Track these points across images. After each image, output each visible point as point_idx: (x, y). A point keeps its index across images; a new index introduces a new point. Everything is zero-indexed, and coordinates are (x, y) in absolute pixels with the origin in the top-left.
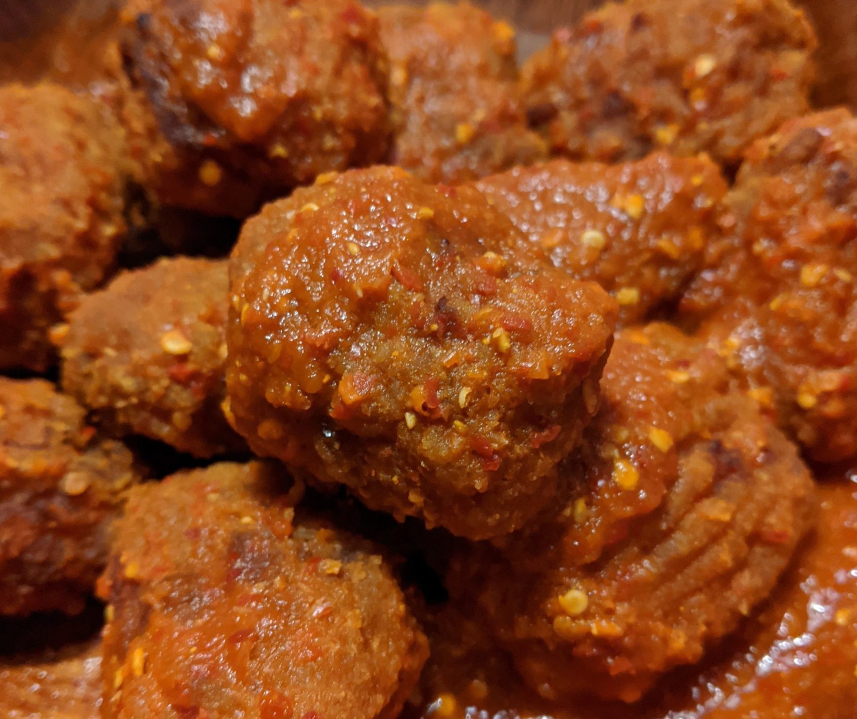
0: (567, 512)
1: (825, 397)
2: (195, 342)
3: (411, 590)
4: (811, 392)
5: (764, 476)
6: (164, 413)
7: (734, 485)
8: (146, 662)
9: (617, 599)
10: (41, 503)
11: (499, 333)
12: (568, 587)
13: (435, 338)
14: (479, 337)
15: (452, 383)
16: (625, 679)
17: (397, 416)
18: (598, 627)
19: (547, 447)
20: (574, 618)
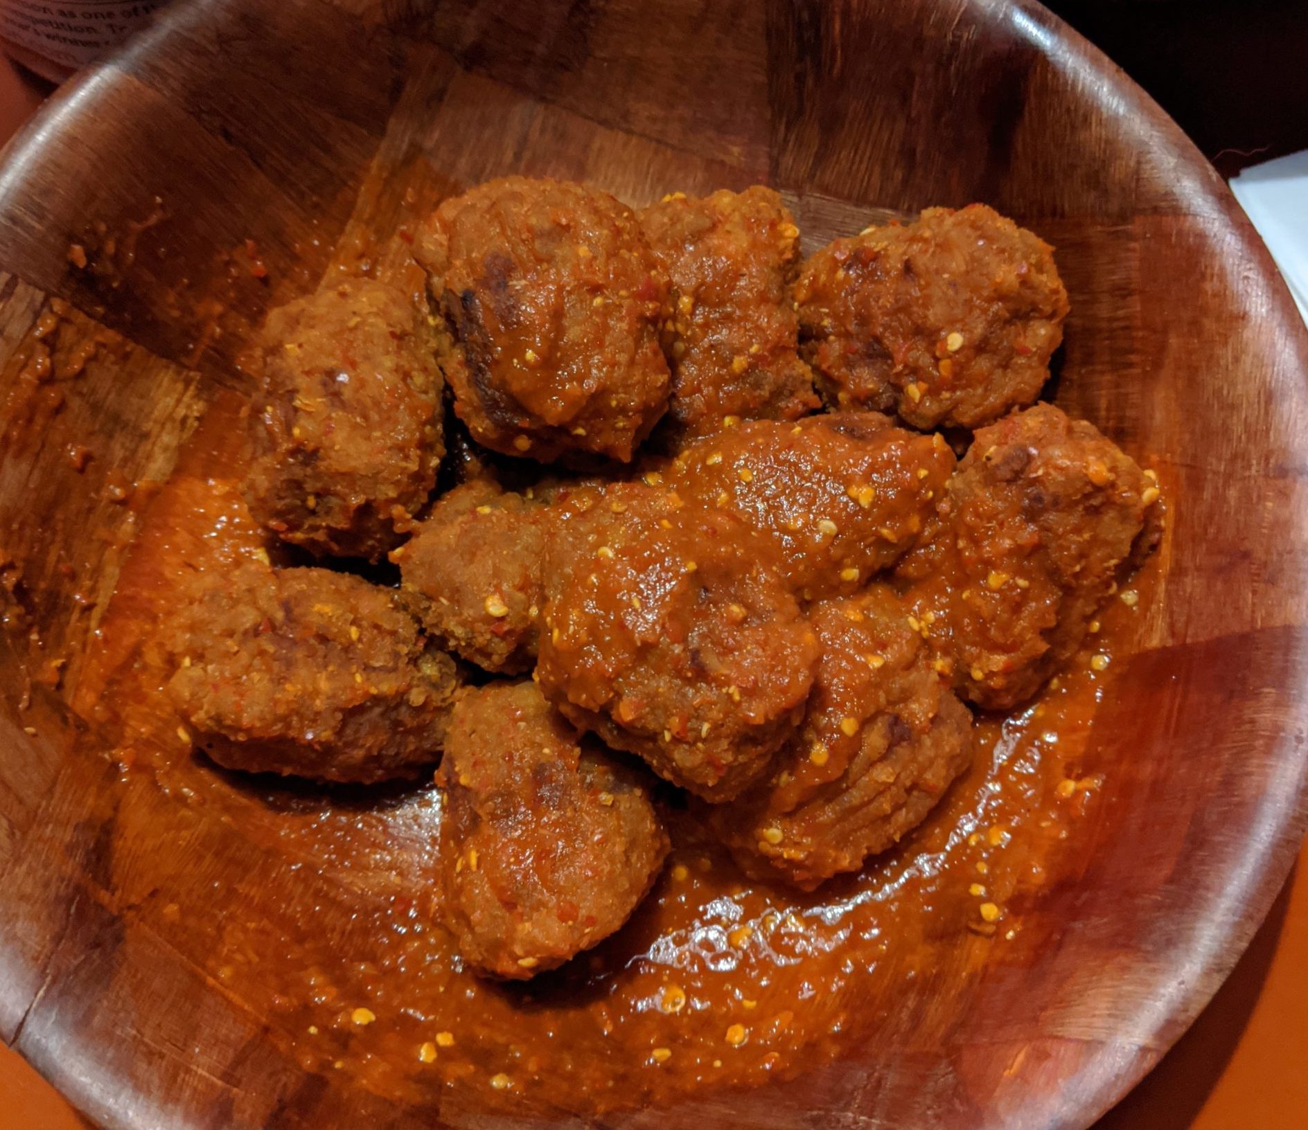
0: (774, 781)
1: (990, 675)
2: (510, 607)
3: (661, 805)
4: (981, 669)
5: (927, 741)
6: (488, 656)
7: (903, 751)
8: (479, 860)
9: (803, 835)
10: (393, 715)
11: (733, 689)
12: (771, 826)
13: (690, 682)
14: (719, 686)
15: (697, 718)
16: (806, 881)
17: (658, 730)
18: (789, 853)
19: (760, 756)
20: (773, 845)
